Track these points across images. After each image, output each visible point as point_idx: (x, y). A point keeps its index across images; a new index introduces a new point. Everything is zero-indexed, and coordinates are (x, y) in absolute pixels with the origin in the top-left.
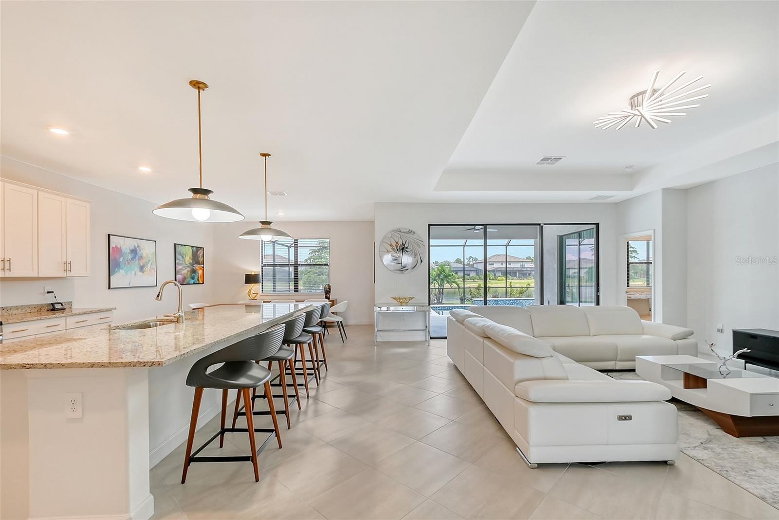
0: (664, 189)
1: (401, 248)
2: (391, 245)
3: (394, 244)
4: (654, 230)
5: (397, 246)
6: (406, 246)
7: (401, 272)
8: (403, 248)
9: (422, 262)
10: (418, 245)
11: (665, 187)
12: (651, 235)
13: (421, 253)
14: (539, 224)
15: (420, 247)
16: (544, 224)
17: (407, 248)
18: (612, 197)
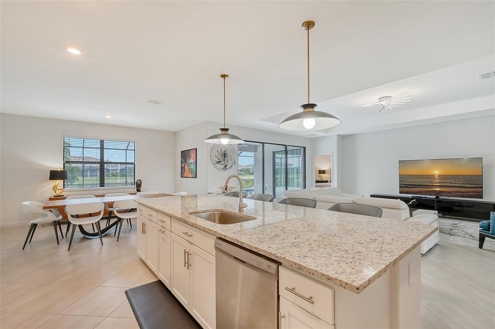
0: (338, 135)
1: (224, 154)
2: (218, 152)
3: (219, 151)
4: (333, 153)
5: (221, 153)
6: (226, 153)
7: (223, 170)
8: (225, 154)
9: (235, 163)
10: (233, 152)
11: (338, 134)
12: (331, 155)
13: (235, 158)
14: (285, 145)
15: (234, 154)
16: (288, 145)
17: (227, 154)
18: (316, 135)
